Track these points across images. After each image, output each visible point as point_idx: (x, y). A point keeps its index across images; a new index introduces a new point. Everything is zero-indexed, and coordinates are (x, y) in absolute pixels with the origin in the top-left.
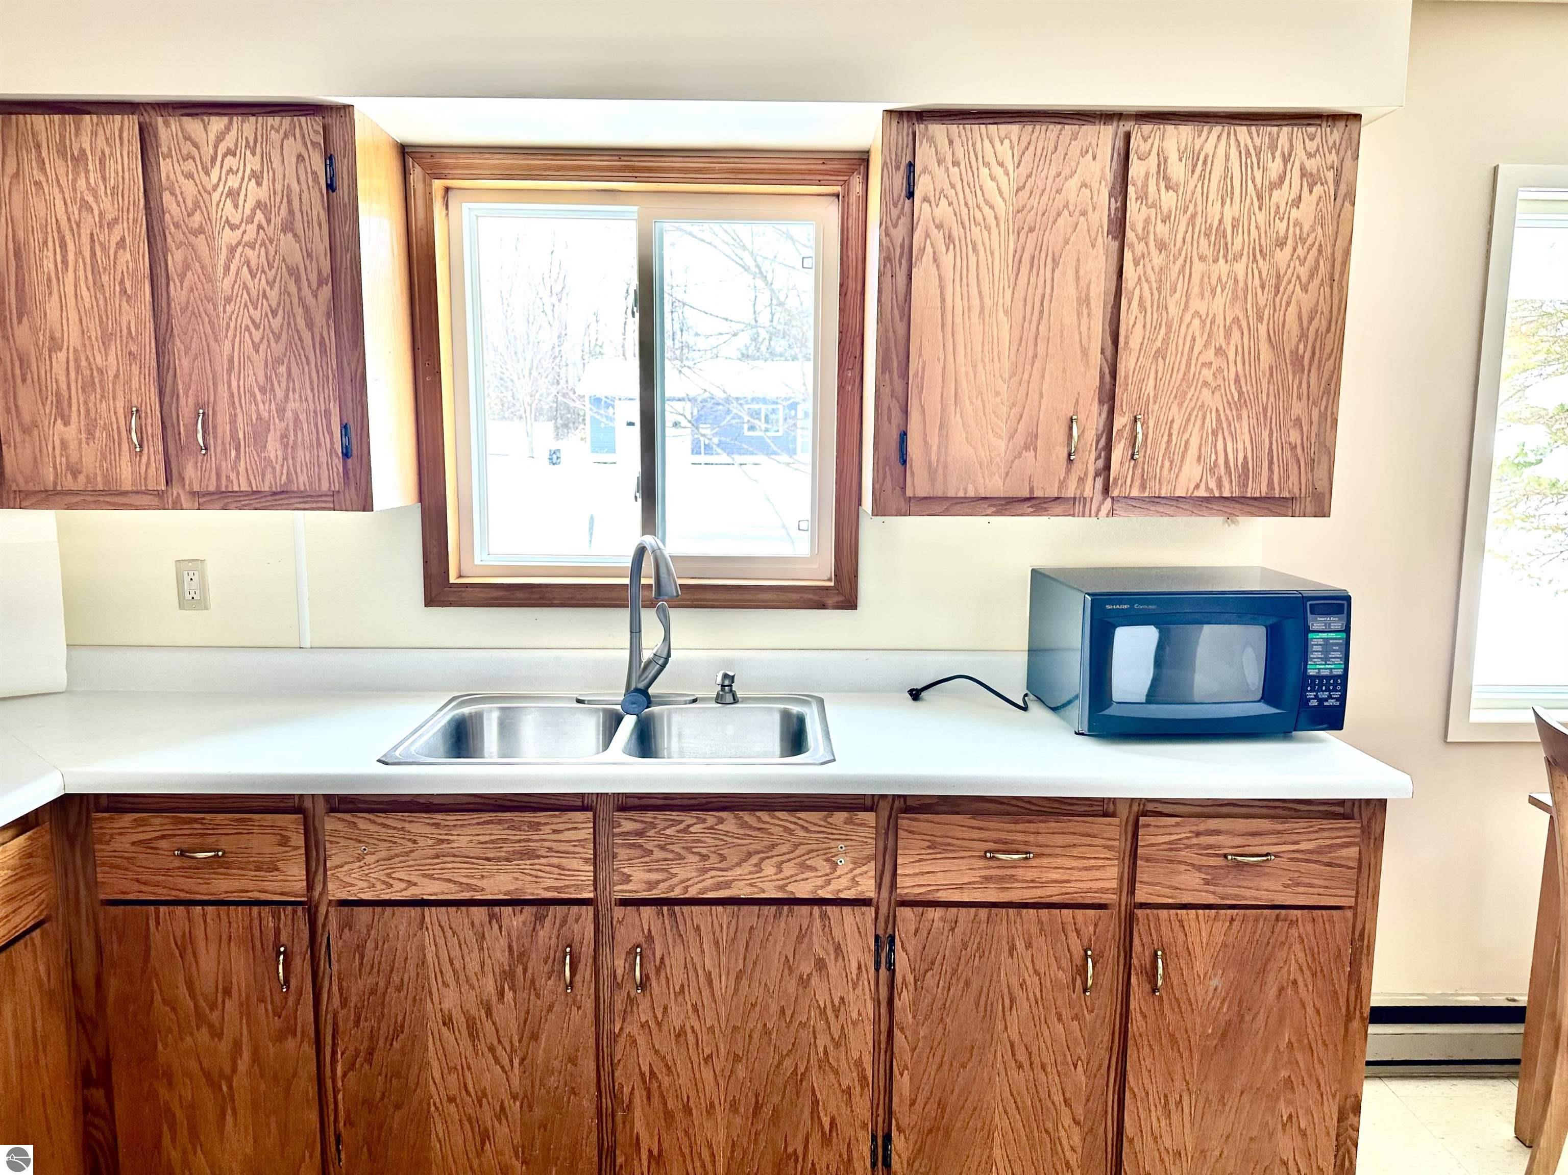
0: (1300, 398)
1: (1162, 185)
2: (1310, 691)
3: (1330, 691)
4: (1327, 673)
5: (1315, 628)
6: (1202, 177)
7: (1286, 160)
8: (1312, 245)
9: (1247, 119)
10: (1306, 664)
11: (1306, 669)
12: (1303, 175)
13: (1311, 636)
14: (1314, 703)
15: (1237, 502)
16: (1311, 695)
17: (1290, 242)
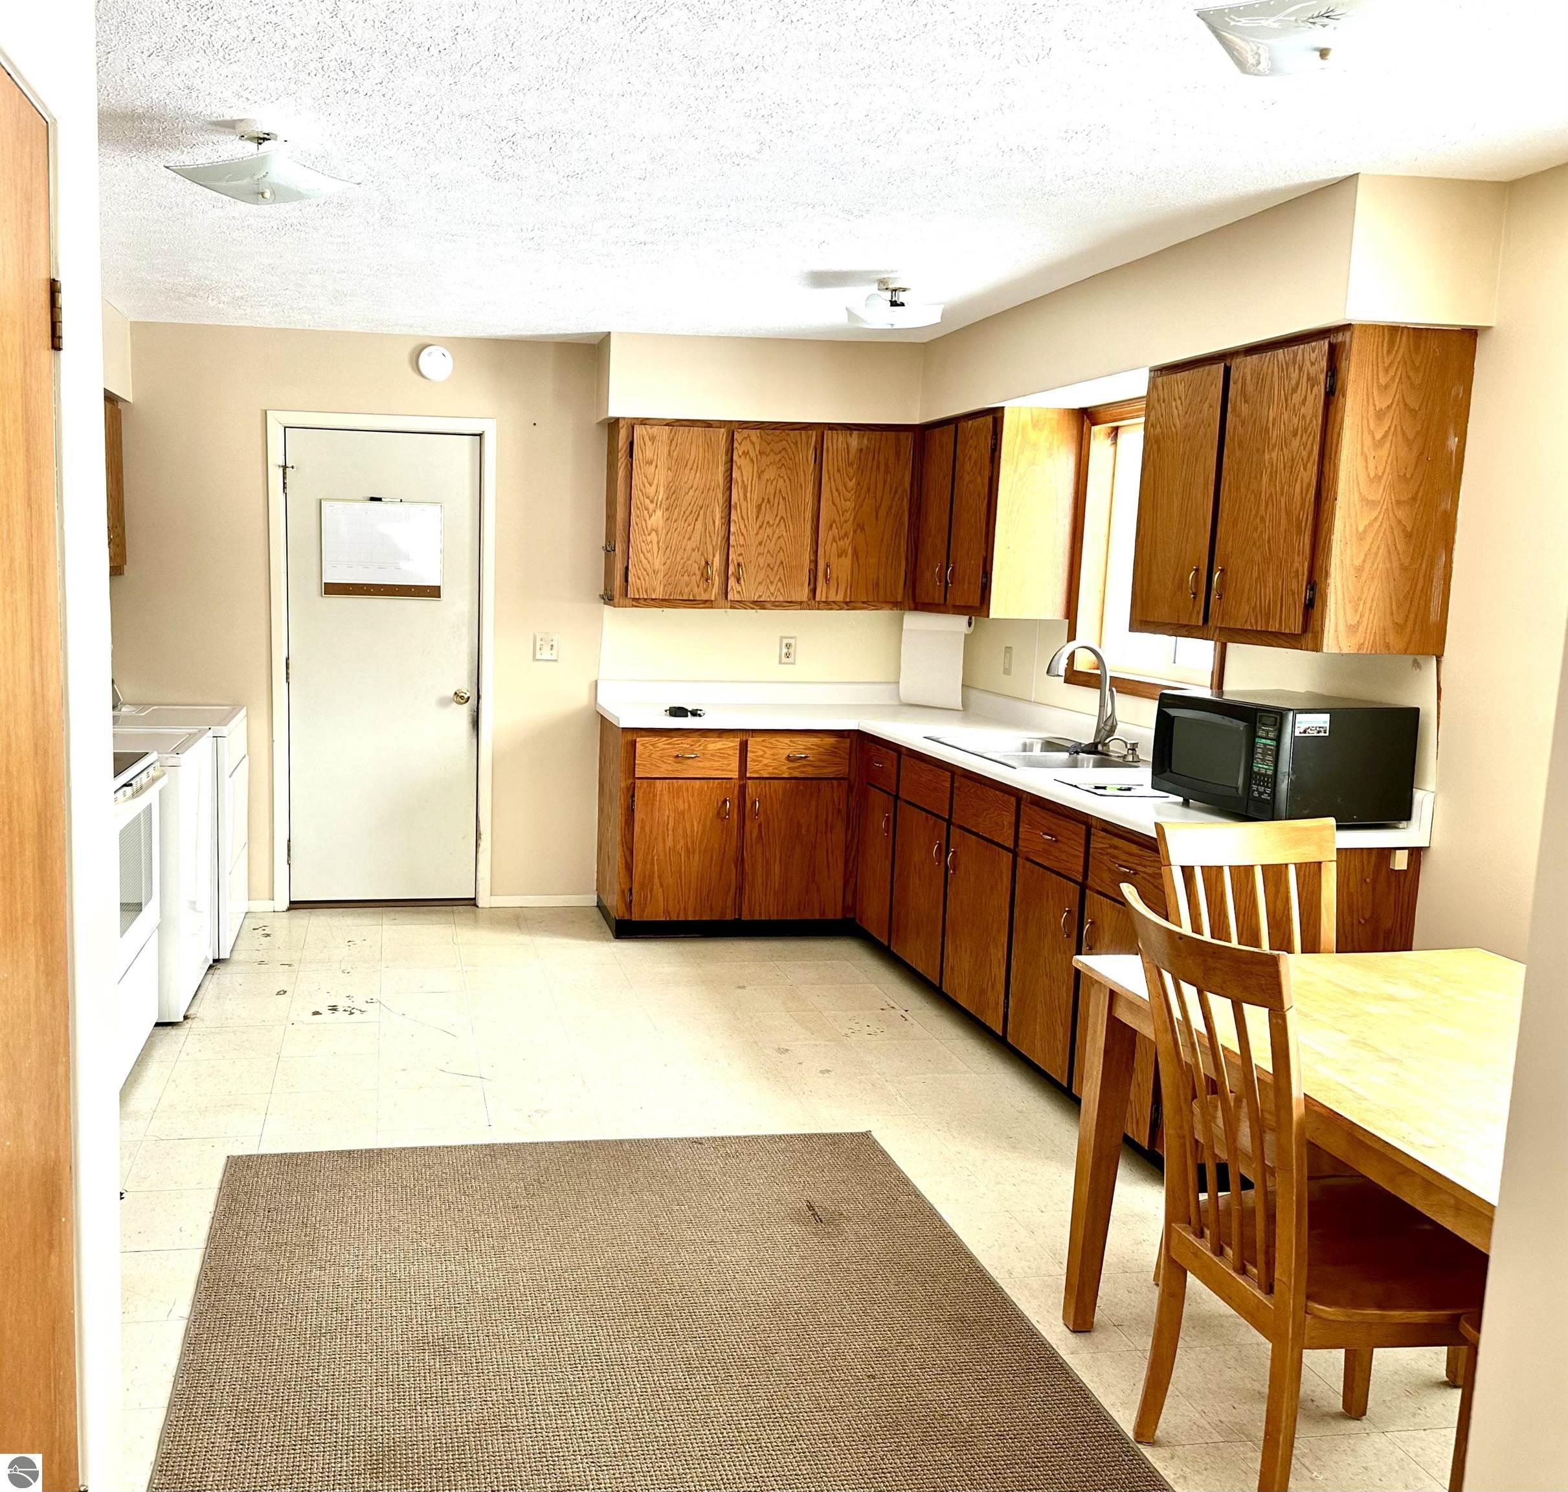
0: (1299, 555)
1: (1243, 400)
2: (1254, 784)
3: (1265, 787)
4: (1263, 771)
5: (1260, 734)
6: (1260, 392)
7: (1300, 369)
8: (1310, 433)
9: (1294, 341)
10: (1253, 762)
11: (1252, 766)
12: (1308, 379)
13: (1257, 740)
14: (1256, 794)
15: (1275, 636)
16: (1255, 787)
17: (1299, 433)
